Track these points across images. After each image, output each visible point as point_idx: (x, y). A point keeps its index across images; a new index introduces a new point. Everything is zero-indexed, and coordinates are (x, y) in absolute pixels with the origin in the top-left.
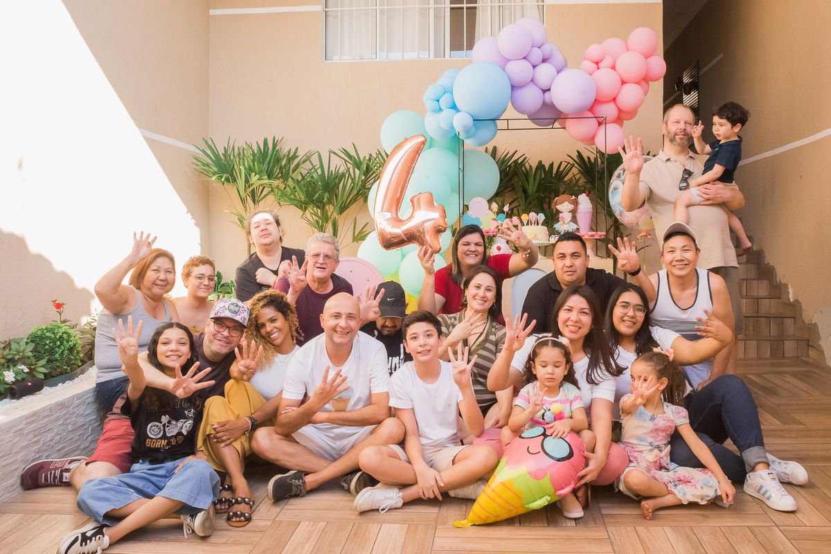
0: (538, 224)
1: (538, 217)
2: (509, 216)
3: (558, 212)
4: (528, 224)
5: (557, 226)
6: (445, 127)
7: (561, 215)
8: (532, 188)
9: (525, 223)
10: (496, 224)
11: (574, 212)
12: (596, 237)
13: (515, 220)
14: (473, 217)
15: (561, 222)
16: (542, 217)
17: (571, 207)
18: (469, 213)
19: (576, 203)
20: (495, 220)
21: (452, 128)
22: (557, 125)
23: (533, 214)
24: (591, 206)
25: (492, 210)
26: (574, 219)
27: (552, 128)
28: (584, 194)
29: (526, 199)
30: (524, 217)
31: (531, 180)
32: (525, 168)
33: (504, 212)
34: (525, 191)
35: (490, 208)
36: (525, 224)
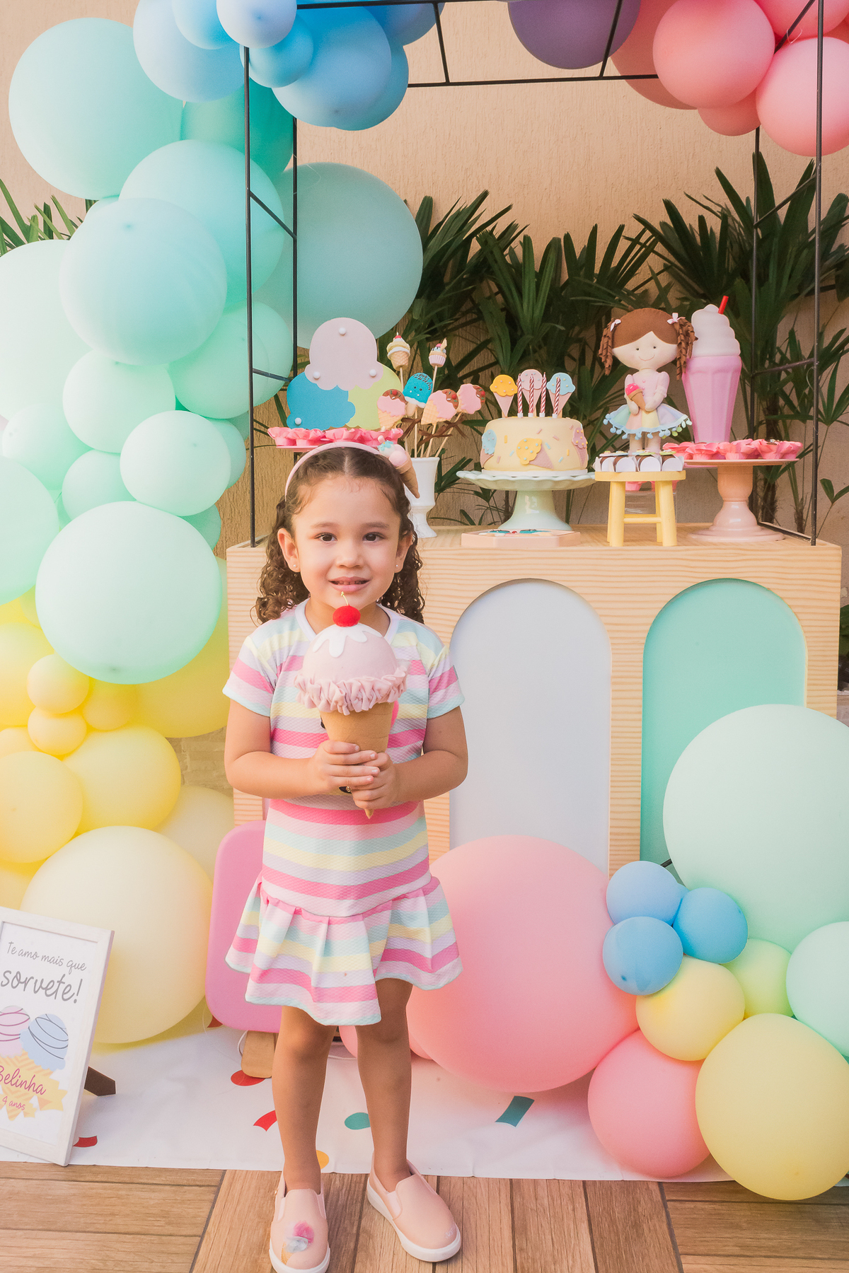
0: (549, 412)
1: (551, 385)
2: (449, 380)
3: (621, 370)
4: (513, 412)
5: (617, 419)
6: (194, 37)
7: (629, 380)
8: (530, 309)
9: (505, 406)
10: (397, 410)
11: (676, 369)
12: (771, 458)
13: (469, 398)
14: (326, 385)
15: (632, 406)
16: (563, 385)
17: (667, 351)
18: (310, 372)
19: (684, 338)
20: (395, 394)
21: (220, 36)
22: (612, 69)
23: (531, 379)
24: (734, 347)
25: (389, 364)
26: (675, 398)
27: (601, 77)
28: (711, 308)
29: (514, 342)
30: (502, 386)
31: (529, 285)
32: (512, 253)
33: (428, 370)
34: (512, 321)
35: (383, 358)
36: (505, 411)
